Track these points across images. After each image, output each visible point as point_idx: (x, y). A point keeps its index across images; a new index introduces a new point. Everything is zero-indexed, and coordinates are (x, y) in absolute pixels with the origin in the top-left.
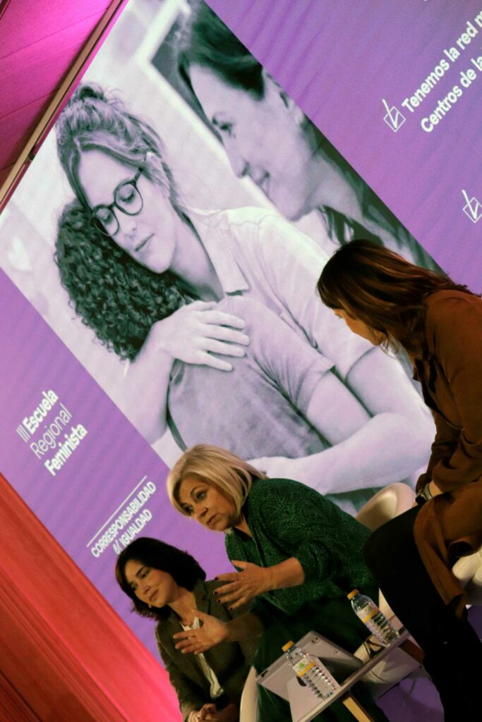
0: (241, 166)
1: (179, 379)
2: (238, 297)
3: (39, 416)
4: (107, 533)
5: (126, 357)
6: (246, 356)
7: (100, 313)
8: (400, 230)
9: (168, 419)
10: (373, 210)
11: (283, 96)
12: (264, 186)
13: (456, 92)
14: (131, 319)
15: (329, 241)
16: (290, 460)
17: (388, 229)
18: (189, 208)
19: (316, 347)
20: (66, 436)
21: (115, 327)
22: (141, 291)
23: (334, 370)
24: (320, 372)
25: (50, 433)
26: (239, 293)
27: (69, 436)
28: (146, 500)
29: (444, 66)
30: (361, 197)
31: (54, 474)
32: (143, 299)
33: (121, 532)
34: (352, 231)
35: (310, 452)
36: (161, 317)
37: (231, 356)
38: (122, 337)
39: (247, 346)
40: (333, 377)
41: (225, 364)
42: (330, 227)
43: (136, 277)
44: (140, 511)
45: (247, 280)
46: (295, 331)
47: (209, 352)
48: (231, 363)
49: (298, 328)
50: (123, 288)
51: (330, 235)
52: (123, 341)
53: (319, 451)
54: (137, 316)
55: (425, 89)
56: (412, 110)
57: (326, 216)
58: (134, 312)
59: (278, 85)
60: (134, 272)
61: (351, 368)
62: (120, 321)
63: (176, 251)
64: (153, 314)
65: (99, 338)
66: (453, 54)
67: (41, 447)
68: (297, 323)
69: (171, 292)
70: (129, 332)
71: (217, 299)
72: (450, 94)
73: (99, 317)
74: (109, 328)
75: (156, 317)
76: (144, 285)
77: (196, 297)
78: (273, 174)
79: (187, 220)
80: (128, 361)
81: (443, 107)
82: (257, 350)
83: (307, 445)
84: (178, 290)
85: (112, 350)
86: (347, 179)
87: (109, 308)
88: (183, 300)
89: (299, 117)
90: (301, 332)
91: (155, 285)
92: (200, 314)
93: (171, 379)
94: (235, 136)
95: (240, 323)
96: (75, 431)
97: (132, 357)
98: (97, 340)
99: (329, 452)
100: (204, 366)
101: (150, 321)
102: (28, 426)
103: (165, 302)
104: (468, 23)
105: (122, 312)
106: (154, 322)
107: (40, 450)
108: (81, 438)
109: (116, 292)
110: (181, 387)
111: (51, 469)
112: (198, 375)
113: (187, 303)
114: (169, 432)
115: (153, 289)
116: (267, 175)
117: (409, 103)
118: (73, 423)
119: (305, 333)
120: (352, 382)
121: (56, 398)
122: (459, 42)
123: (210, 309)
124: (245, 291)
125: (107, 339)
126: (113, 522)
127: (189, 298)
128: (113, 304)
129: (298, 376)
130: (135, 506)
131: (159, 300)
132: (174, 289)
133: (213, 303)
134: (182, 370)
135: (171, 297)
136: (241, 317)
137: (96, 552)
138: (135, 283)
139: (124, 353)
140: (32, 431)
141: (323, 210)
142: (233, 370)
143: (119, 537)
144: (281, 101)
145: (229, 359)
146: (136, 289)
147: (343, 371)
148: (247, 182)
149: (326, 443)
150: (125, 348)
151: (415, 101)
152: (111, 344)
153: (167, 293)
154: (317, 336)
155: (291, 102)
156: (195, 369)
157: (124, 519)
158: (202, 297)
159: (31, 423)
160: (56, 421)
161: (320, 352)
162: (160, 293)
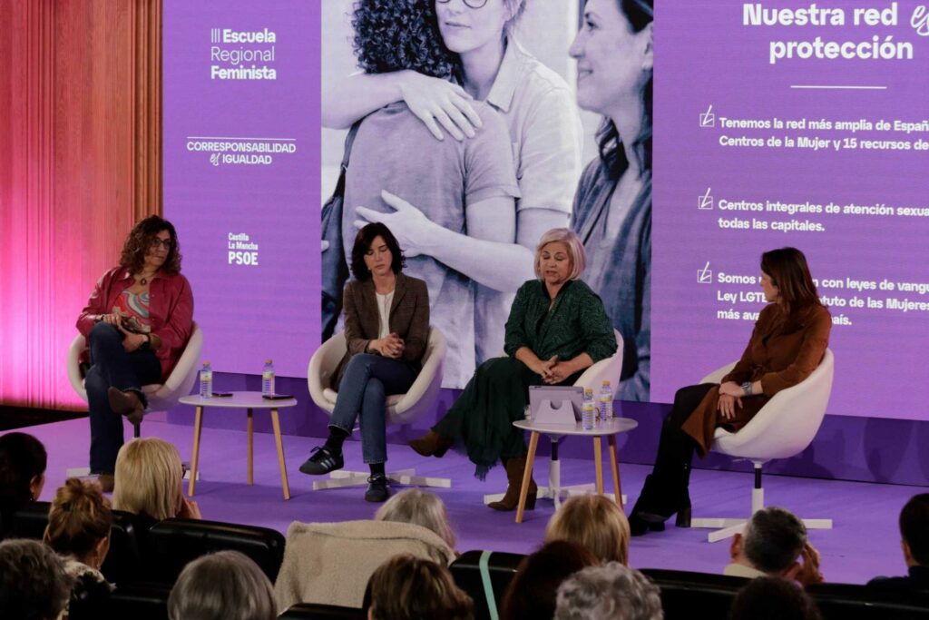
0: (578, 51)
1: (393, 112)
2: (493, 110)
3: (243, 37)
4: (216, 143)
5: (364, 67)
6: (461, 142)
7: (374, 29)
8: (647, 172)
9: (355, 126)
10: (641, 149)
11: (648, 46)
12: (582, 75)
13: (760, 143)
14: (396, 54)
15: (593, 137)
16: (426, 218)
17: (640, 165)
18: (514, 37)
19: (519, 179)
20: (254, 67)
21: (376, 46)
22: (422, 46)
23: (517, 199)
24: (506, 193)
25: (241, 56)
26: (497, 108)
27: (256, 69)
28: (277, 151)
29: (767, 124)
30: (641, 135)
31: (213, 77)
32: (418, 50)
33: (230, 151)
34: (615, 146)
35: (446, 225)
36: (420, 70)
37: (449, 133)
38: (374, 55)
39: (468, 138)
40: (512, 203)
41: (439, 134)
42: (603, 131)
43: (428, 35)
44: (264, 154)
45: (510, 107)
46: (514, 159)
47: (435, 117)
48: (444, 136)
49: (517, 160)
50: (410, 32)
51: (598, 135)
52: (373, 58)
53: (453, 230)
54: (402, 55)
55: (743, 124)
56: (723, 125)
57: (606, 124)
58: (402, 51)
59: (653, 38)
60: (430, 31)
61: (531, 209)
62: (385, 46)
63: (477, 50)
64: (416, 65)
65: (355, 40)
66: (779, 125)
67: (222, 55)
68: (520, 156)
69: (445, 66)
70: (384, 57)
71: (476, 98)
72: (755, 140)
73: (370, 30)
74: (370, 42)
75: (416, 67)
76: (428, 44)
77: (461, 83)
78: (596, 74)
79: (505, 42)
80: (363, 70)
81: (743, 141)
82: (473, 146)
83: (449, 221)
84: (452, 69)
85: (358, 55)
86: (643, 119)
87: (385, 33)
88: (450, 77)
89: (648, 63)
90: (517, 163)
91: (437, 52)
92: (454, 94)
93: (386, 107)
94: (592, 35)
95: (478, 123)
96: (265, 70)
97: (369, 71)
98: (353, 40)
99: (462, 237)
100: (422, 122)
101: (409, 66)
102: (225, 36)
103: (435, 66)
104: (804, 120)
105: (392, 44)
106: (411, 68)
107: (219, 55)
108: (266, 77)
109: (401, 30)
110: (389, 118)
111: (214, 73)
112: (410, 122)
113: (451, 81)
114: (347, 131)
115: (433, 53)
116: (591, 72)
117: (725, 121)
118: (270, 65)
119: (520, 166)
120: (522, 215)
121: (274, 41)
122: (788, 123)
123: (465, 98)
124: (503, 111)
125: (361, 47)
126: (231, 141)
127: (455, 79)
128: (391, 34)
129: (487, 182)
130: (264, 147)
131: (431, 62)
132: (450, 67)
133: (471, 98)
134: (401, 110)
135: (442, 68)
136: (483, 120)
137: (191, 146)
138: (423, 38)
139: (365, 64)
140: (225, 41)
141: (608, 119)
142: (442, 141)
143: (225, 153)
144: (645, 47)
145: (446, 134)
146: (420, 42)
147: (522, 206)
148: (572, 63)
149: (465, 230)
150: (370, 62)
151: (730, 124)
152: (361, 51)
153: (441, 63)
154: (526, 174)
155: (651, 54)
156: (412, 118)
157: (241, 147)
158: (466, 87)
159: (230, 36)
160: (255, 52)
161: (518, 183)
162: (436, 59)
